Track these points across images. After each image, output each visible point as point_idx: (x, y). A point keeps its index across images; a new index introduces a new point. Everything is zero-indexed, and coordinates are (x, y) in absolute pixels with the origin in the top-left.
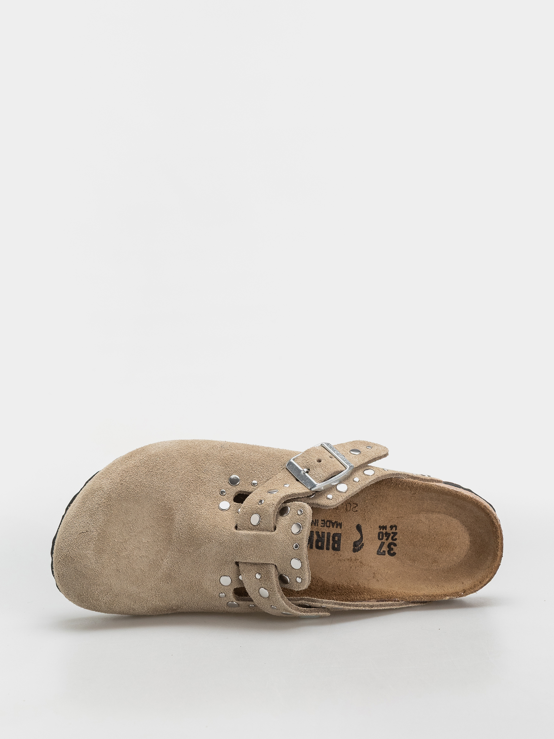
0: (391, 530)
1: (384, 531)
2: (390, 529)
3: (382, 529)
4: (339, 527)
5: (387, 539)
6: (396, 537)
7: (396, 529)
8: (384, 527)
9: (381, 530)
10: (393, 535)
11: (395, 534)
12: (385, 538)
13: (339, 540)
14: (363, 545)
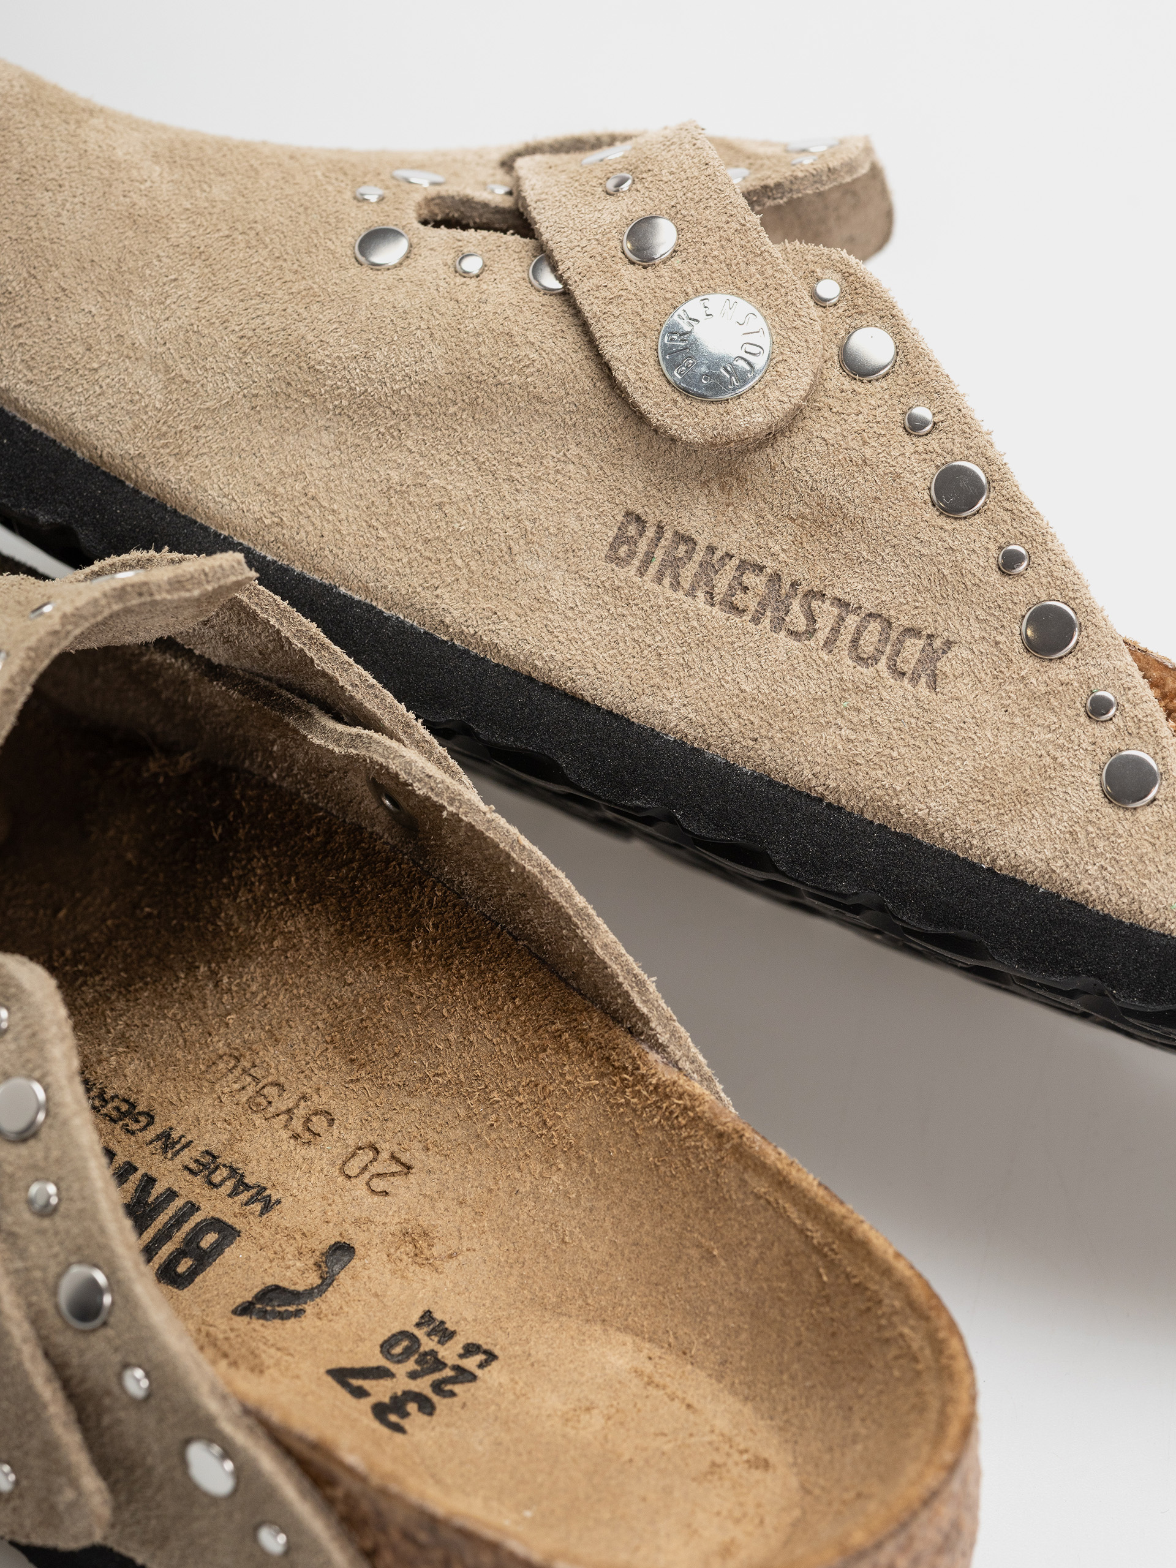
0: (461, 1356)
1: (428, 1344)
2: (462, 1351)
3: (425, 1329)
4: (257, 1207)
5: (413, 1375)
6: (457, 1388)
7: (481, 1366)
8: (445, 1334)
9: (420, 1334)
10: (451, 1377)
11: (463, 1375)
12: (411, 1365)
13: (217, 1249)
14: (298, 1313)
